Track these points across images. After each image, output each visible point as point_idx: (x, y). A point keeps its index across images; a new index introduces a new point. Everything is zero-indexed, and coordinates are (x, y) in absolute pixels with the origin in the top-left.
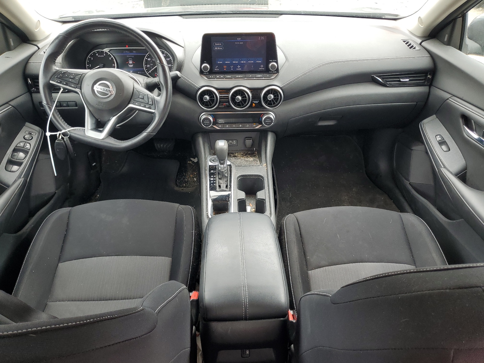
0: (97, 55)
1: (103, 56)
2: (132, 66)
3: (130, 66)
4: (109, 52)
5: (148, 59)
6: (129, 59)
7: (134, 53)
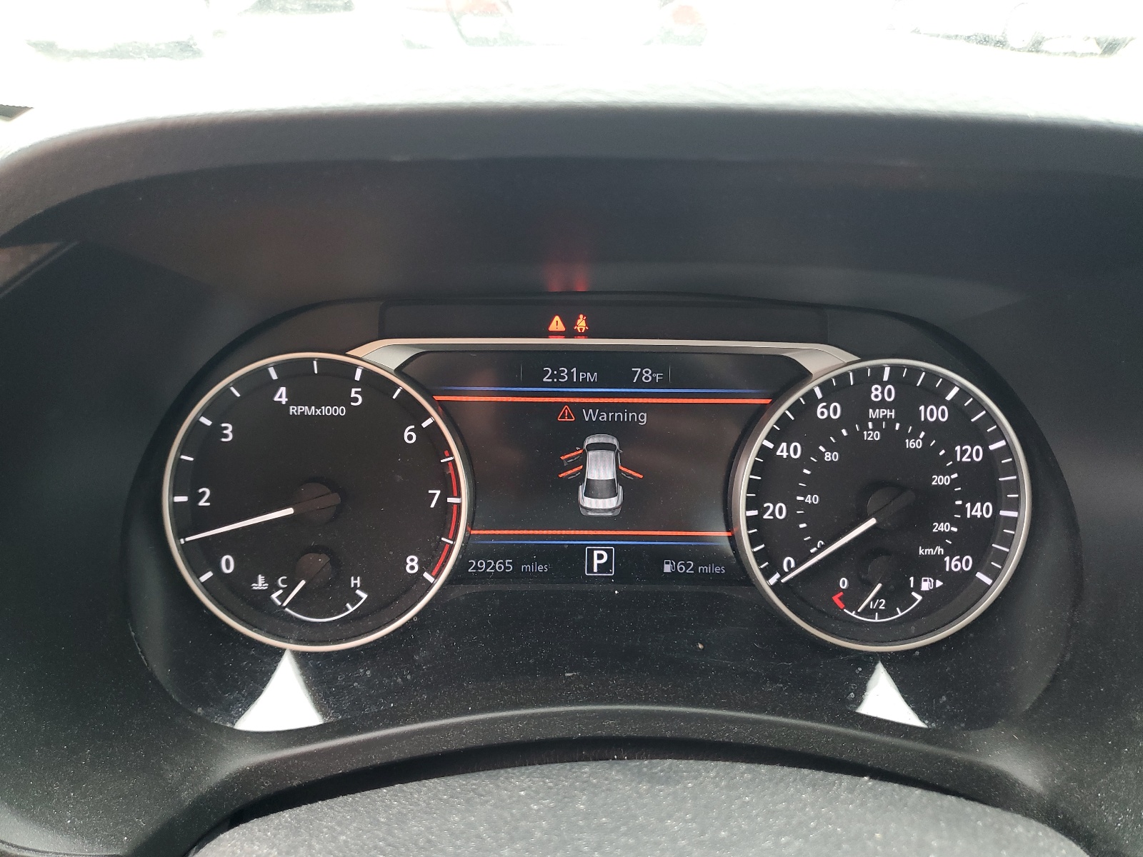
0: (281, 395)
1: (340, 411)
2: (612, 503)
3: (588, 502)
4: (399, 371)
5: (782, 451)
6: (590, 441)
7: (640, 384)
